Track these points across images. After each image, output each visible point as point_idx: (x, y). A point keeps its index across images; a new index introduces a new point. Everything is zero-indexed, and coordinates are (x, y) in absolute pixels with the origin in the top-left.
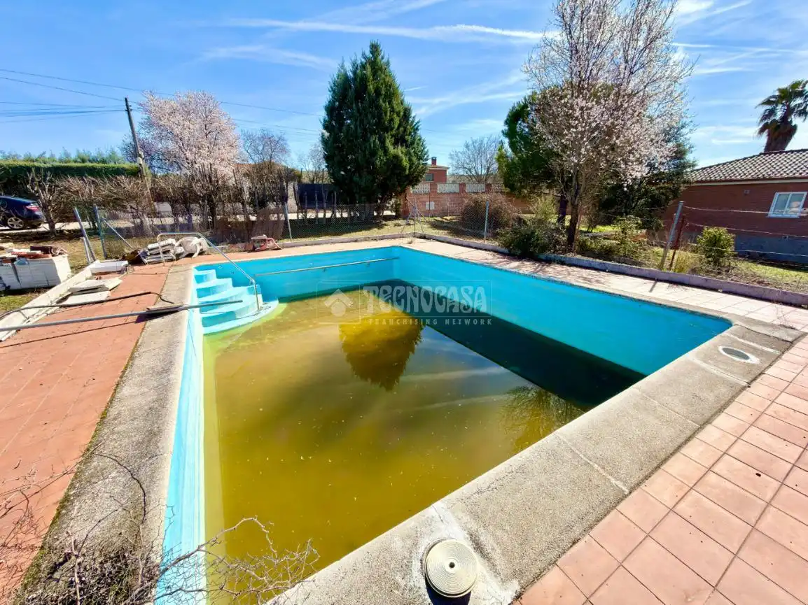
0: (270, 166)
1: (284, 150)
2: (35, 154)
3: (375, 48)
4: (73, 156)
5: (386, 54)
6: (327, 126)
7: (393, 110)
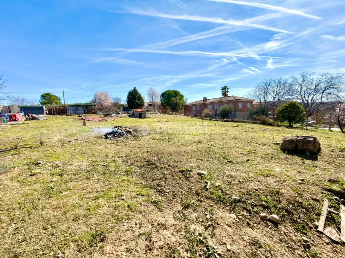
0: (117, 104)
1: (120, 101)
2: (80, 103)
3: (135, 88)
4: (85, 103)
5: (137, 88)
6: (127, 98)
7: (137, 96)
